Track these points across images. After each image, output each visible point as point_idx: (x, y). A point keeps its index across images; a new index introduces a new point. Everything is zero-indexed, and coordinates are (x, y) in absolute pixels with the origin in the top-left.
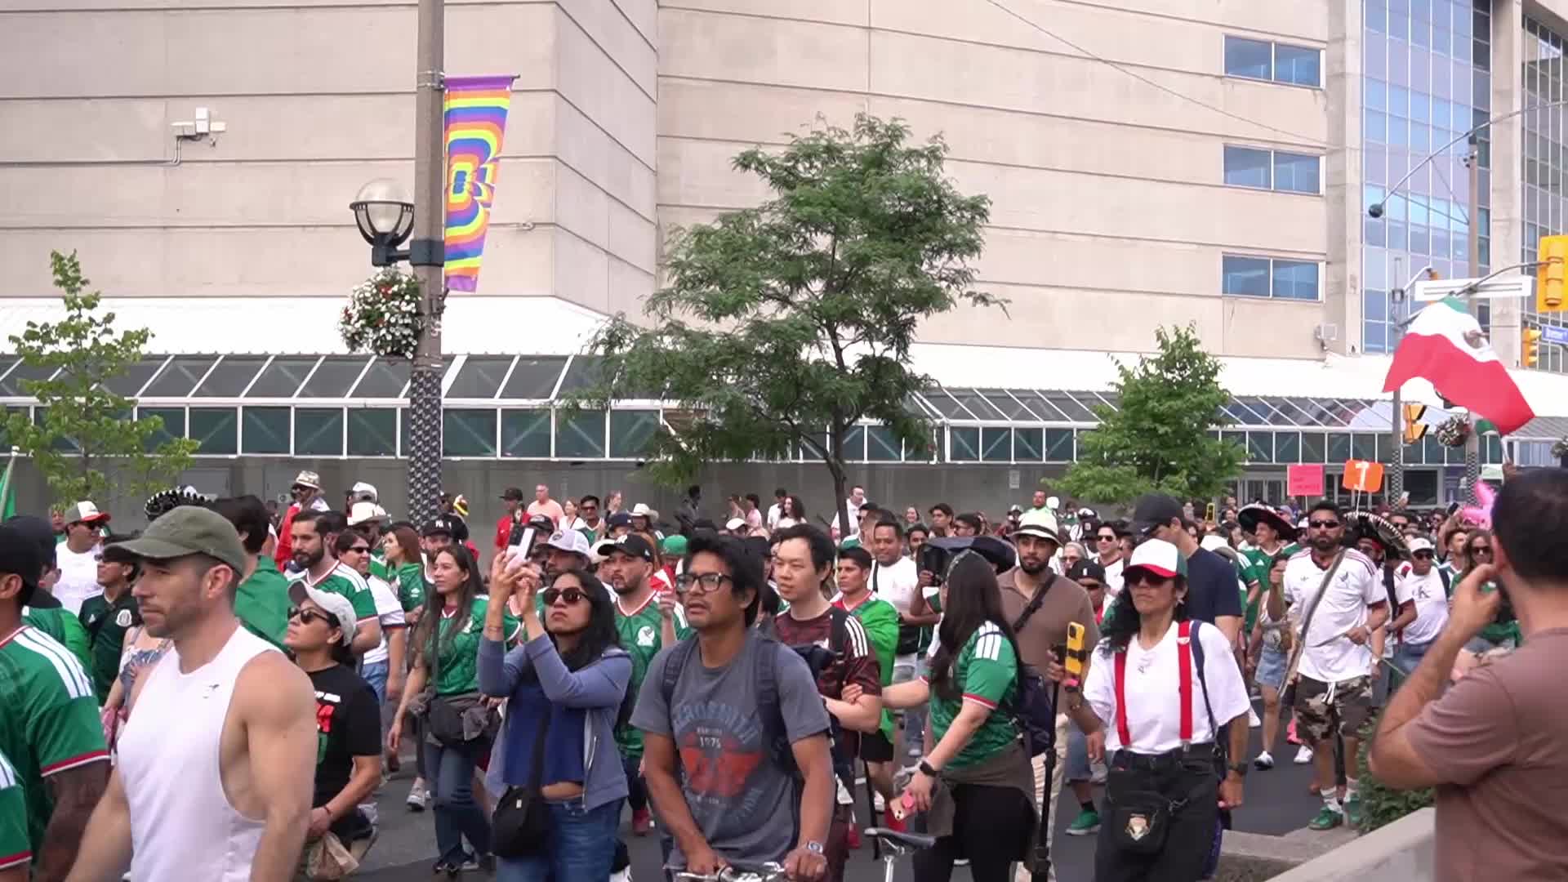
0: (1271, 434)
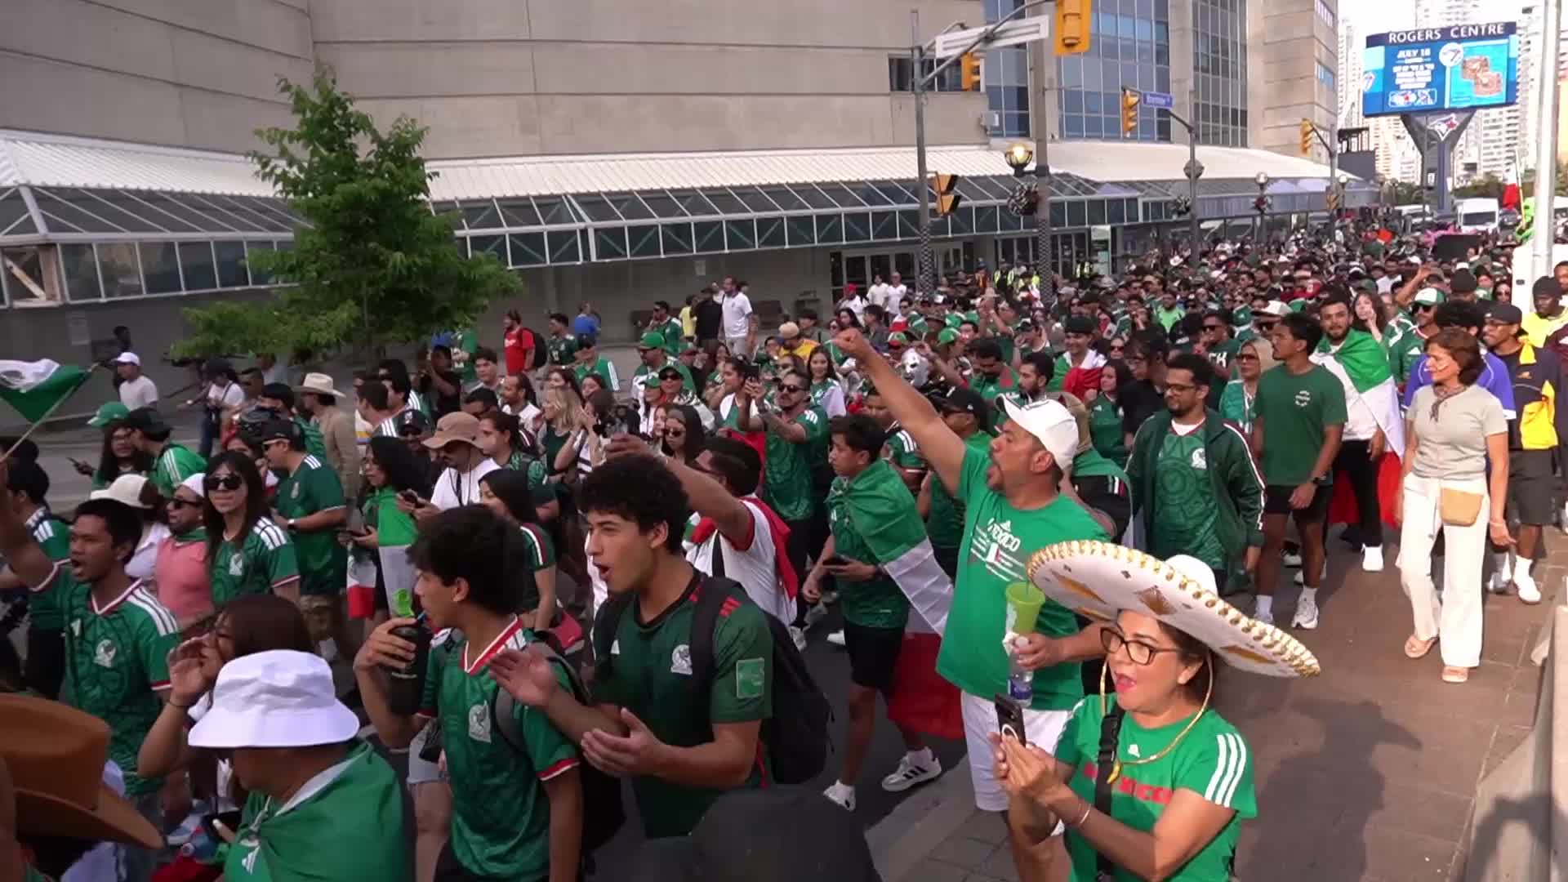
0: (867, 214)
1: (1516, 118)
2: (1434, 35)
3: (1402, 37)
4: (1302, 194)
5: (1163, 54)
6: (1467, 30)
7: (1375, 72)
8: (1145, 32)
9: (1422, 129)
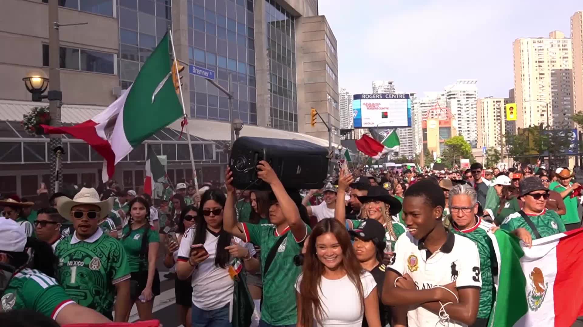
1: (411, 135)
2: (379, 97)
3: (367, 96)
5: (252, 81)
6: (392, 95)
8: (243, 69)
9: (377, 134)
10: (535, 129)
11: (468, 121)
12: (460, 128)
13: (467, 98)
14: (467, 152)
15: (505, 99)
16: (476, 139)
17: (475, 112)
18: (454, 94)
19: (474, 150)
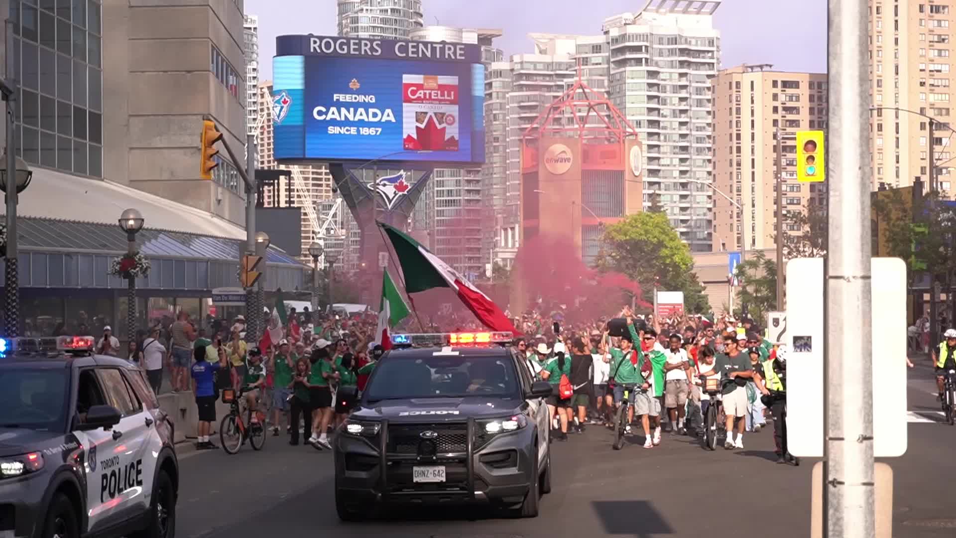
1: (478, 192)
2: (372, 49)
3: (328, 45)
4: (194, 261)
6: (417, 47)
7: (290, 92)
9: (362, 189)
10: (892, 202)
11: (684, 149)
12: (652, 172)
13: (682, 63)
14: (676, 266)
15: (811, 75)
16: (710, 216)
17: (709, 120)
18: (638, 49)
19: (700, 260)
